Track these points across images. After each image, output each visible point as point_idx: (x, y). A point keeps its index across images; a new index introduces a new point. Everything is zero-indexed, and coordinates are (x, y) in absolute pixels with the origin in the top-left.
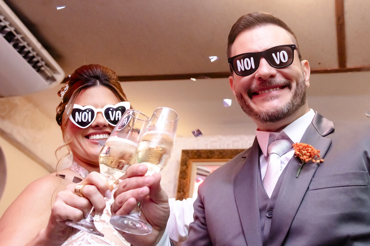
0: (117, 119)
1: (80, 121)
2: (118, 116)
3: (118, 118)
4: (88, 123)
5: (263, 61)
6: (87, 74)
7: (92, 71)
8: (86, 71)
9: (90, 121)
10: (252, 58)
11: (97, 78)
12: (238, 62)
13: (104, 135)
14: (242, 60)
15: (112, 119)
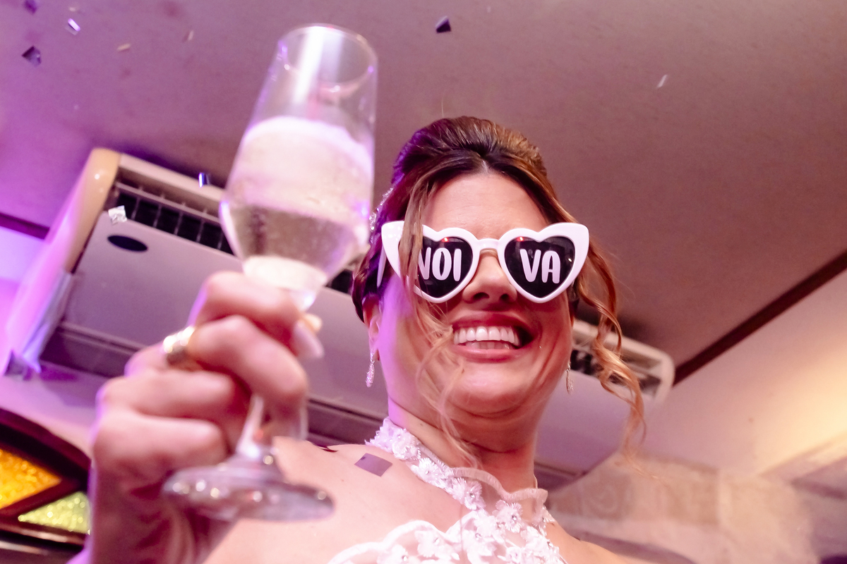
0: (545, 279)
1: (426, 276)
2: (551, 267)
3: (550, 275)
4: (450, 283)
6: (451, 138)
7: (467, 133)
8: (447, 131)
9: (457, 277)
11: (482, 150)
13: (504, 331)
15: (530, 276)
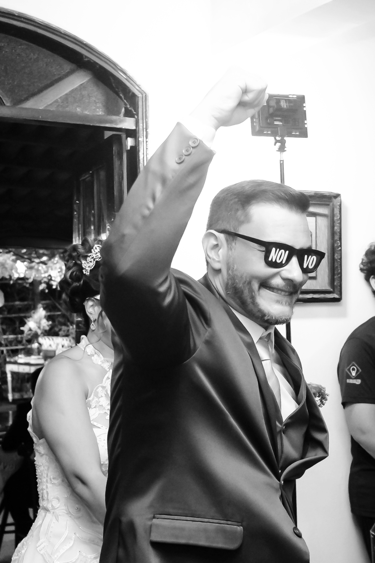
5: (294, 260)
10: (287, 252)
12: (274, 249)
14: (278, 250)
